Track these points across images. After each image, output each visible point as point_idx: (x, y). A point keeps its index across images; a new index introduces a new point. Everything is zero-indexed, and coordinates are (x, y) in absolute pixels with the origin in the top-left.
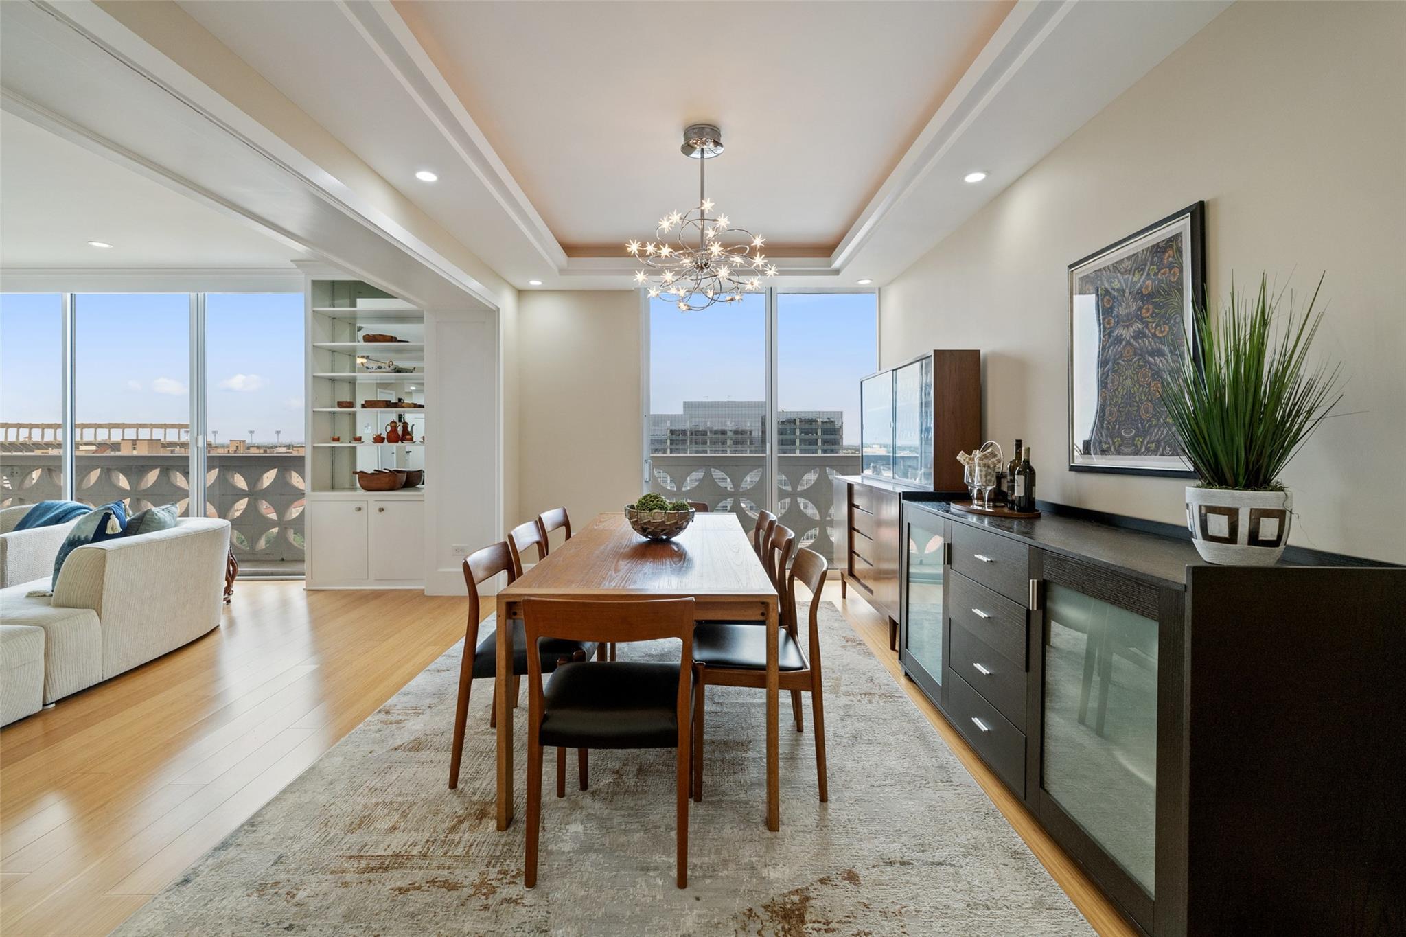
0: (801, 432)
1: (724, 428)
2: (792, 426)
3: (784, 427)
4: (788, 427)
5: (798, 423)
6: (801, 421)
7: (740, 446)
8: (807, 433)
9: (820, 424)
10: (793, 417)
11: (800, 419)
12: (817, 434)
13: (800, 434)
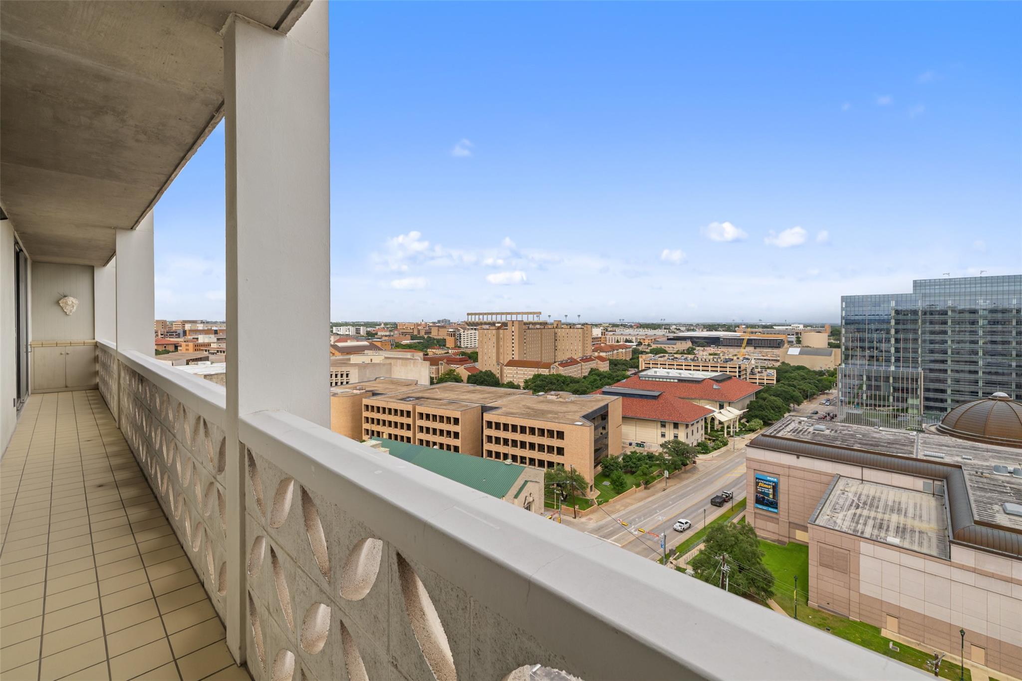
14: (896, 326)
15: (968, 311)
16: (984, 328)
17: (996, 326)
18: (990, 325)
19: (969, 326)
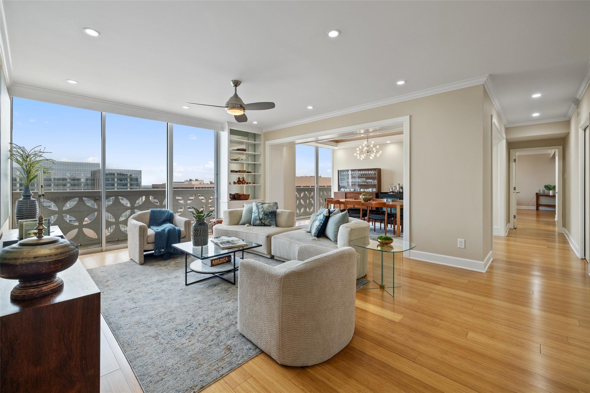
0: (118, 180)
1: (64, 177)
2: (112, 176)
3: (107, 177)
4: (110, 177)
5: (116, 175)
6: (118, 174)
7: (76, 187)
8: (121, 180)
9: (129, 176)
10: (113, 172)
11: (118, 173)
12: (127, 181)
13: (117, 181)
14: (20, 187)
15: (62, 179)
16: (69, 188)
17: (75, 187)
18: (72, 186)
19: (62, 187)
